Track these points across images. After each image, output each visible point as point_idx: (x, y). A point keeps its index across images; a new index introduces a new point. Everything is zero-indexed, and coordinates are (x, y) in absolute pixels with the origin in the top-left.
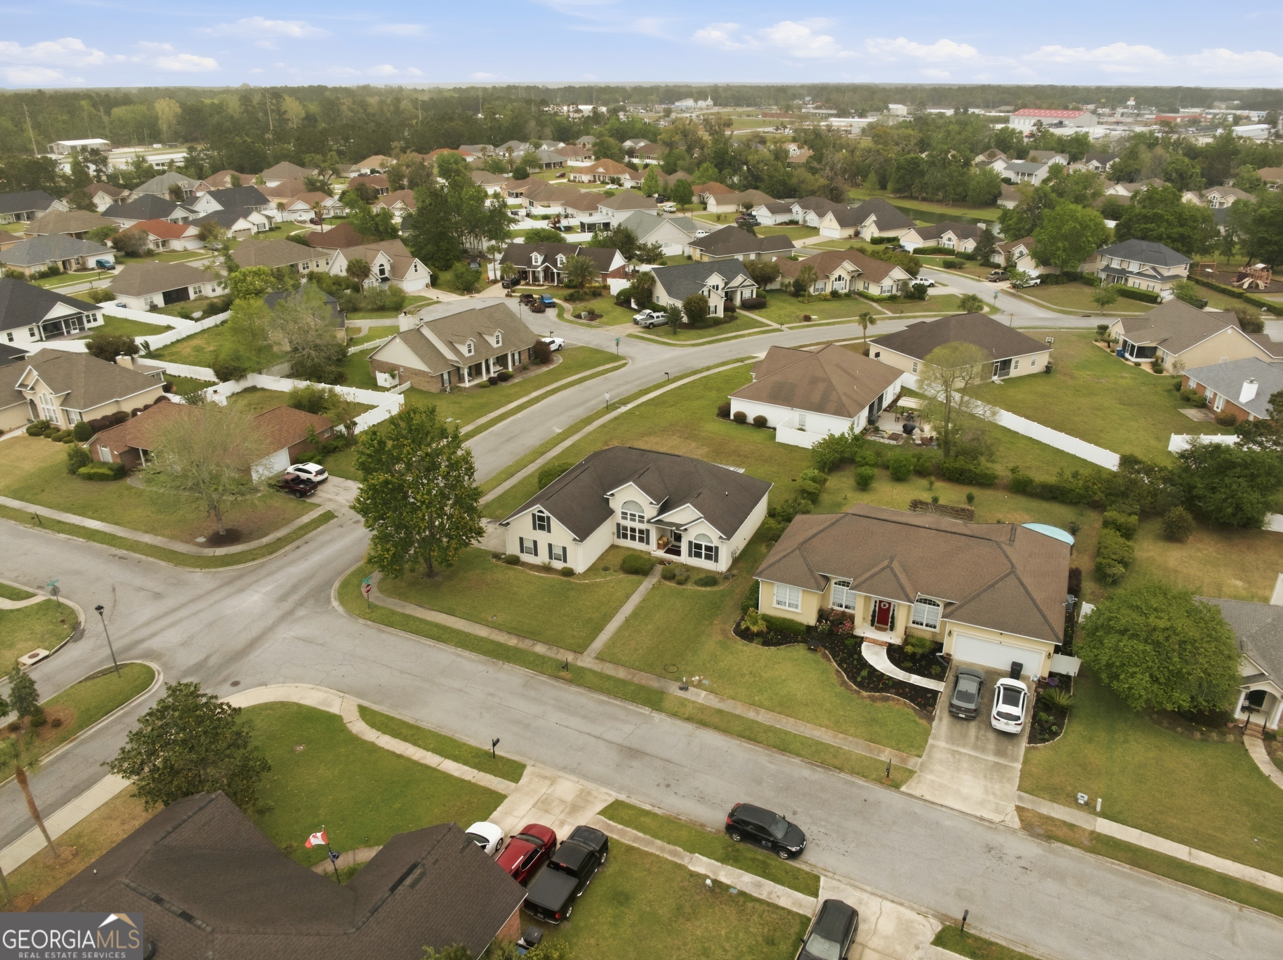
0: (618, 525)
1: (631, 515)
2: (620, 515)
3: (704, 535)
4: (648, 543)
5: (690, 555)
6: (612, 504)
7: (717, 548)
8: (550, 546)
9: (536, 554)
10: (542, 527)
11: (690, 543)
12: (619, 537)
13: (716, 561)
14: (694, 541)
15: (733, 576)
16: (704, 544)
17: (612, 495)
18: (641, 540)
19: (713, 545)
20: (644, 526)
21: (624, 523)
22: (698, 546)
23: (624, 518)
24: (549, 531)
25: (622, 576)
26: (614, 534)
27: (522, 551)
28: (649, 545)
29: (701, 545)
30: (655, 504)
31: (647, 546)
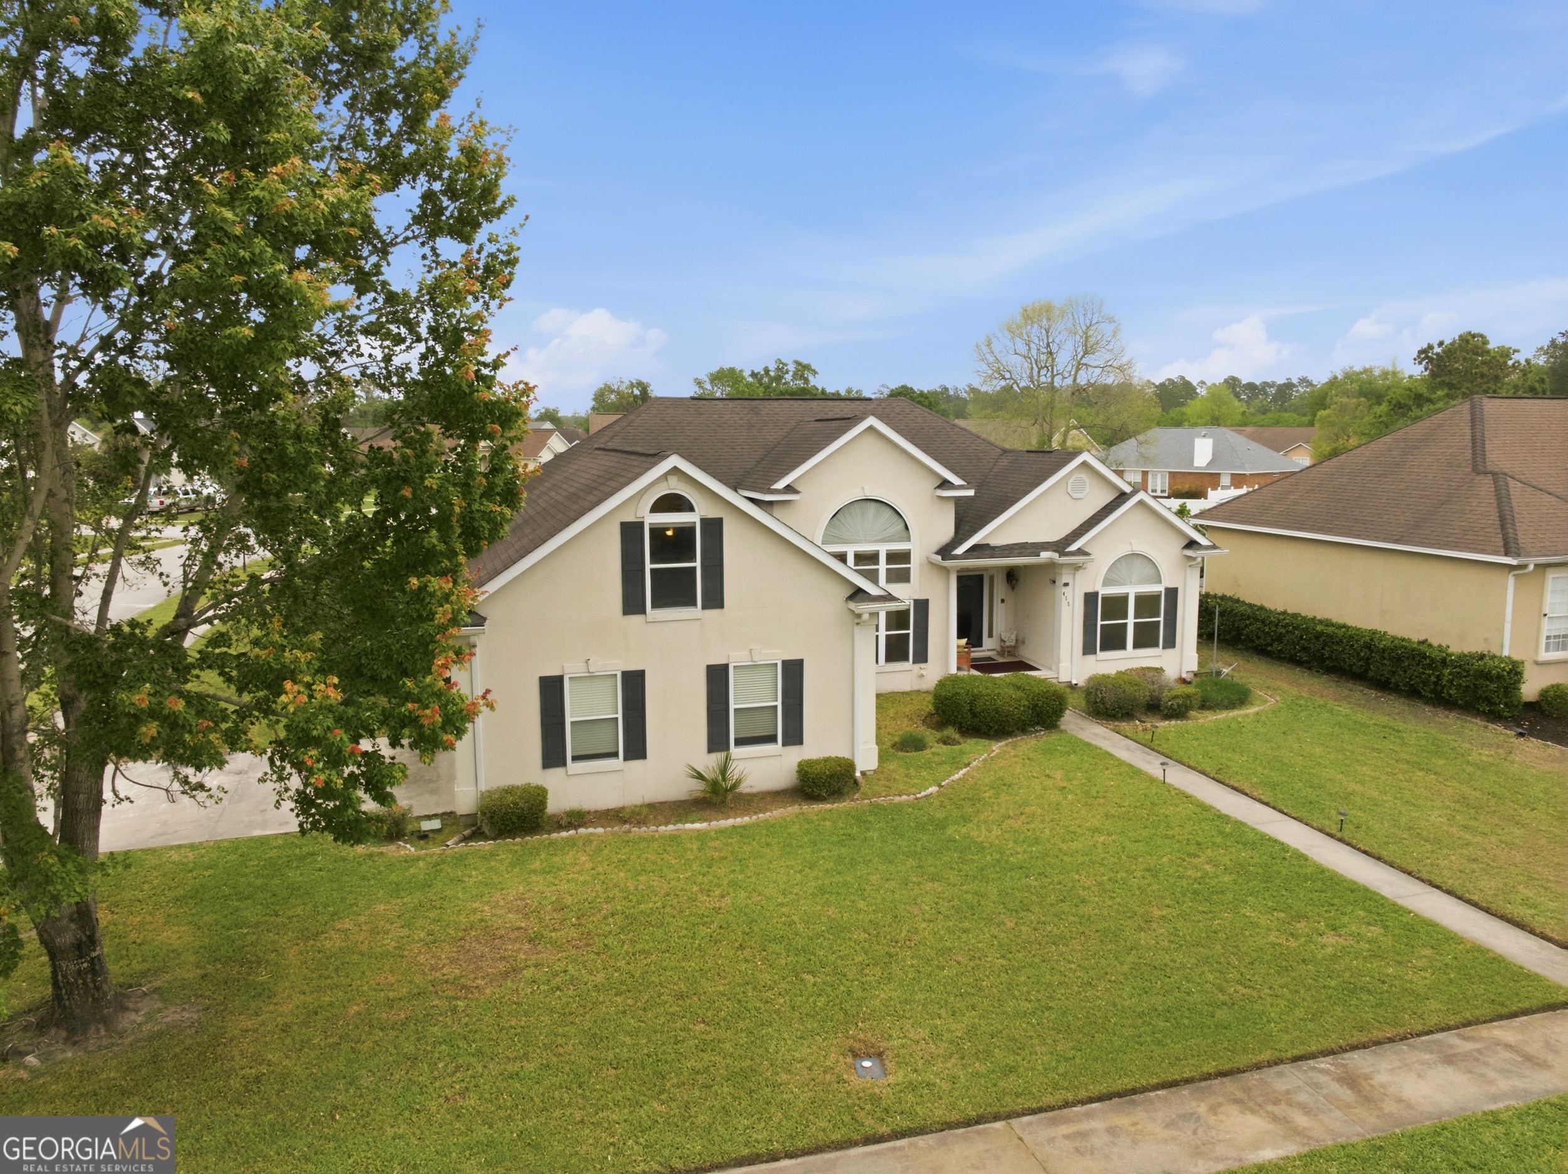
1: (859, 558)
3: (1132, 556)
4: (922, 657)
5: (1089, 648)
7: (1172, 595)
11: (1090, 599)
13: (1170, 642)
14: (1104, 591)
16: (1133, 591)
17: (789, 489)
19: (1159, 588)
20: (907, 595)
22: (1115, 606)
28: (925, 660)
29: (1124, 599)
30: (961, 487)
31: (917, 666)
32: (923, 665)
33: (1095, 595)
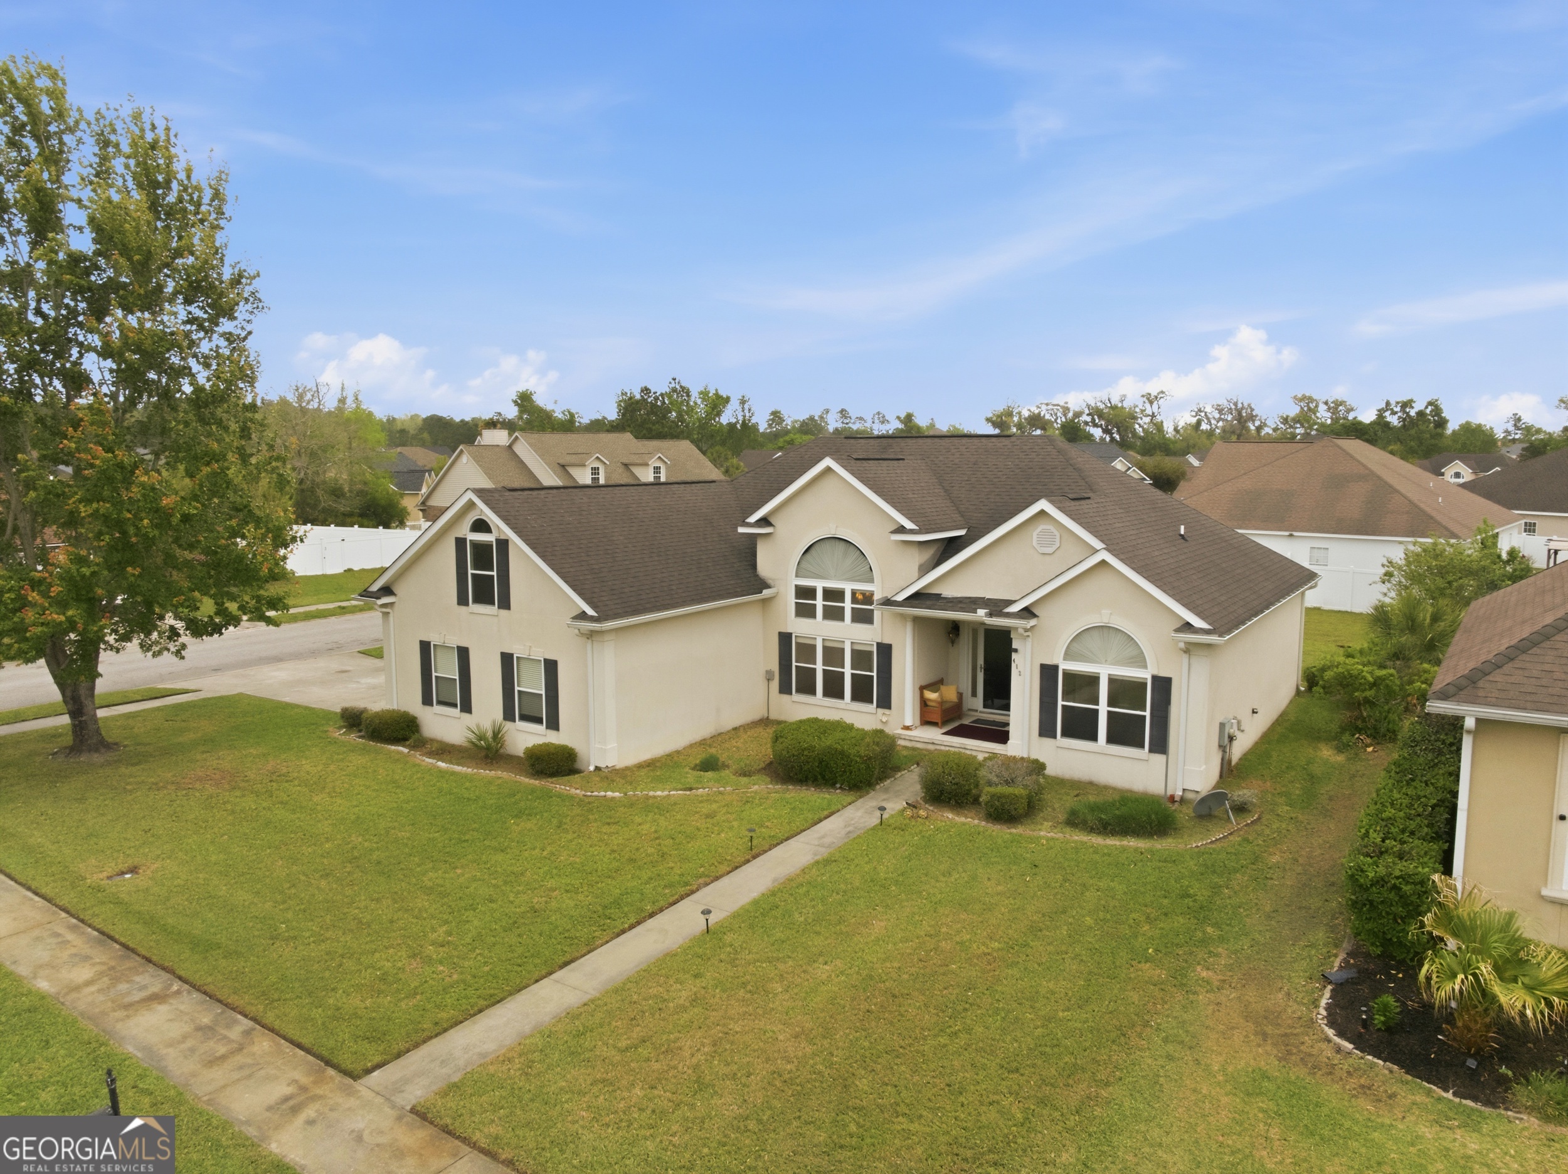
0: (785, 639)
1: (829, 594)
2: (791, 600)
3: (1105, 629)
4: (885, 702)
5: (1046, 730)
6: (765, 564)
7: (1163, 686)
8: (507, 660)
9: (467, 707)
10: (483, 594)
11: (1048, 672)
12: (785, 689)
13: (1160, 745)
14: (1064, 666)
15: (1241, 809)
16: (1104, 672)
17: (765, 521)
18: (862, 692)
19: (1144, 675)
20: (867, 636)
21: (801, 628)
22: (1083, 685)
23: (805, 611)
24: (505, 604)
25: (760, 786)
26: (769, 677)
27: (427, 700)
28: (889, 707)
29: (1094, 680)
30: (912, 532)
31: (880, 711)
32: (887, 711)
33: (1055, 668)
